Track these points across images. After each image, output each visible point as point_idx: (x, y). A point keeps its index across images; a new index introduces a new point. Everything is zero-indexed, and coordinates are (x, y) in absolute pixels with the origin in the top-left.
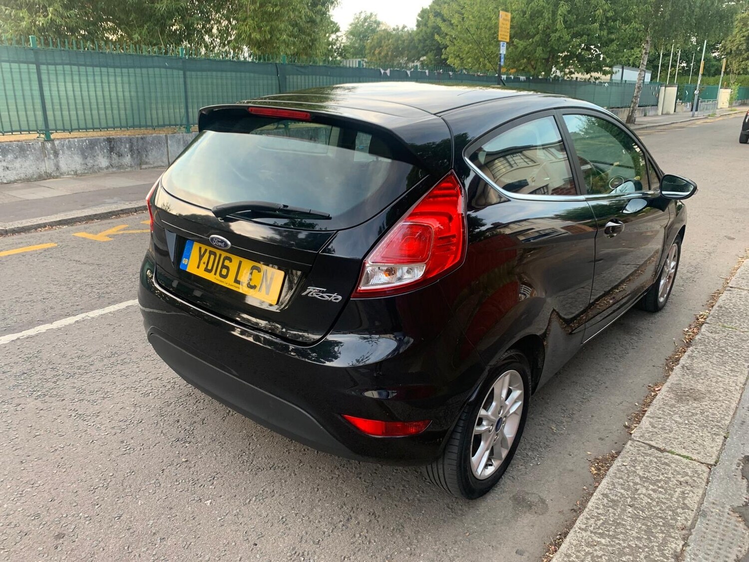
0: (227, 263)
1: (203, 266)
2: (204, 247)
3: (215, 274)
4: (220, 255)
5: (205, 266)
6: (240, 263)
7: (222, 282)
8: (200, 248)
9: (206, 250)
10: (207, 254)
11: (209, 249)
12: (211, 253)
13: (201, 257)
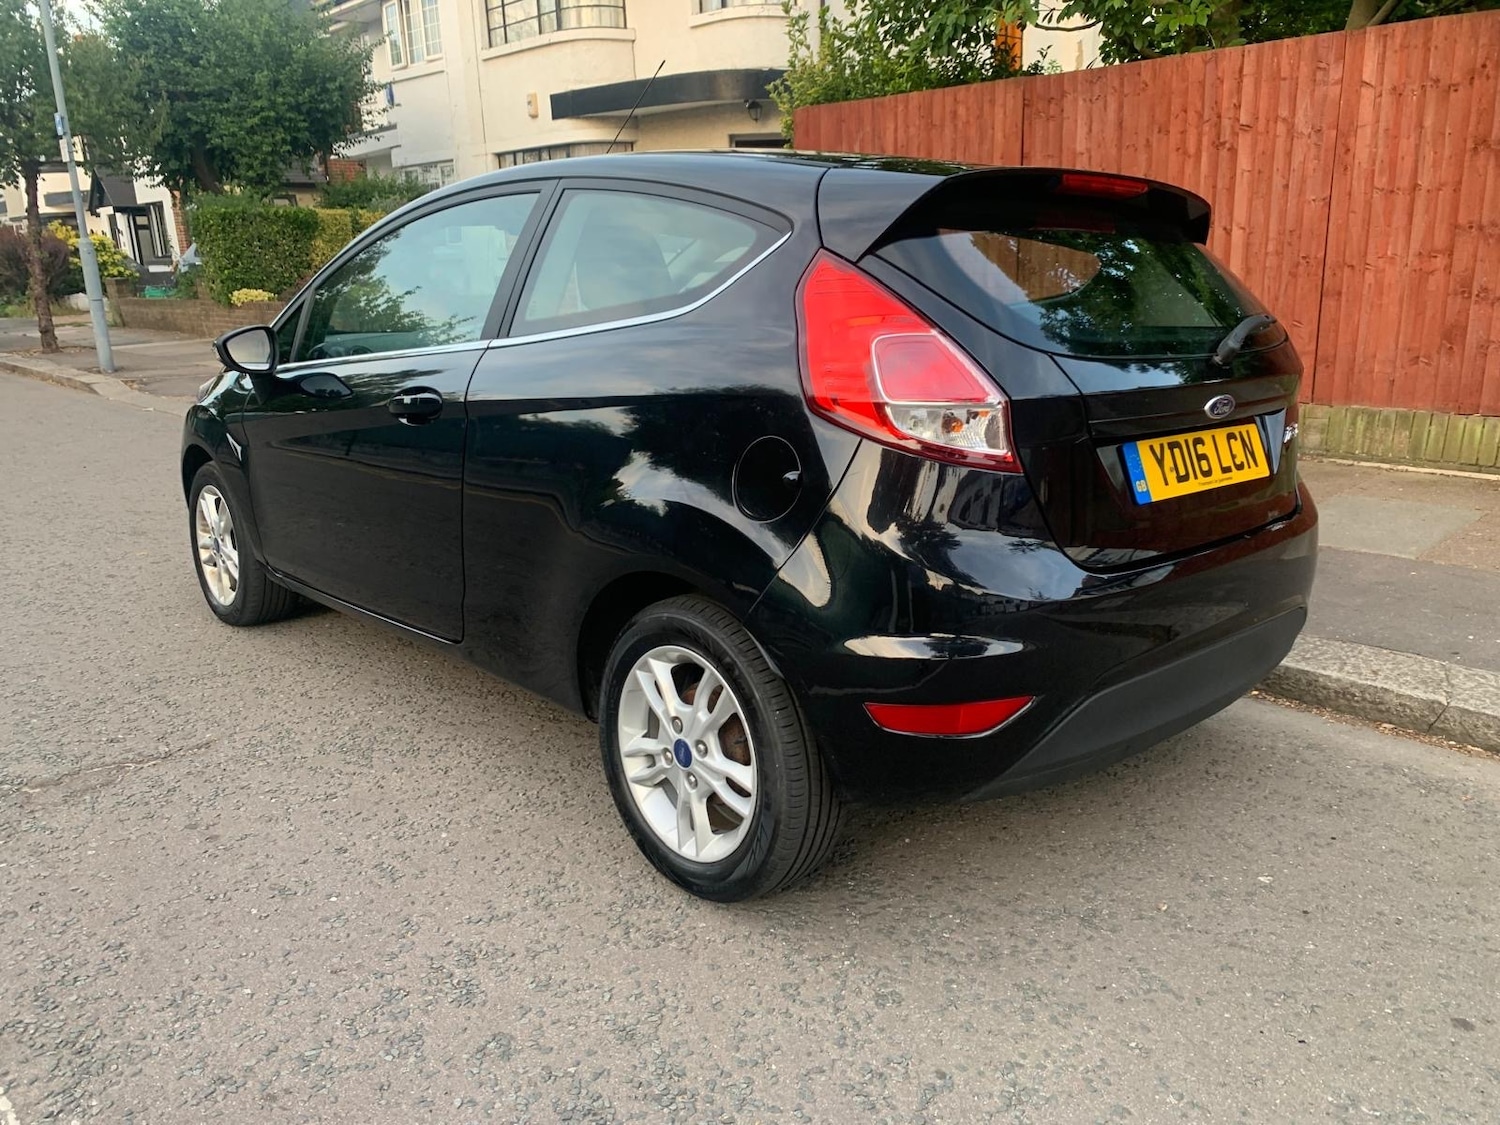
0: (1201, 449)
1: (1172, 477)
2: (1156, 443)
3: (1196, 477)
4: (1186, 441)
5: (1174, 474)
6: (1213, 437)
7: (1210, 483)
8: (1151, 448)
9: (1162, 446)
10: (1167, 452)
11: (1165, 440)
12: (1172, 446)
13: (1160, 462)
